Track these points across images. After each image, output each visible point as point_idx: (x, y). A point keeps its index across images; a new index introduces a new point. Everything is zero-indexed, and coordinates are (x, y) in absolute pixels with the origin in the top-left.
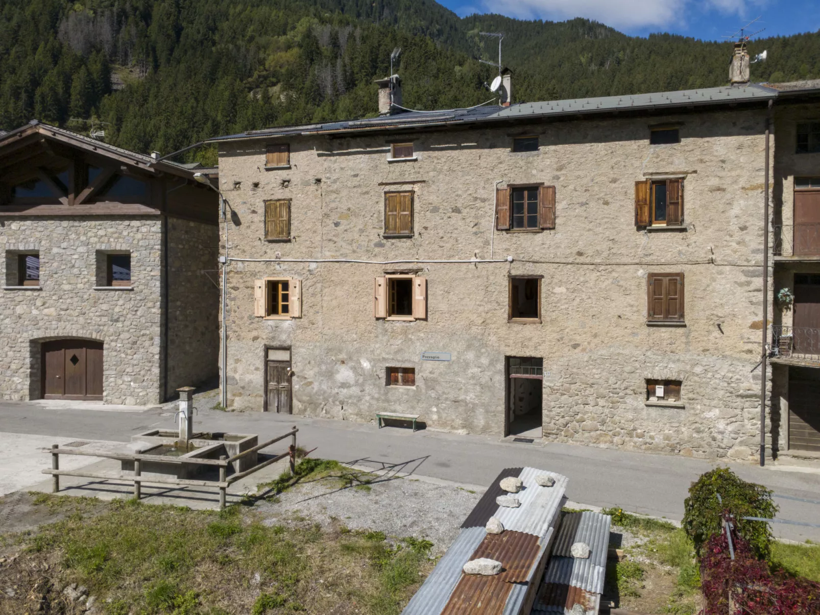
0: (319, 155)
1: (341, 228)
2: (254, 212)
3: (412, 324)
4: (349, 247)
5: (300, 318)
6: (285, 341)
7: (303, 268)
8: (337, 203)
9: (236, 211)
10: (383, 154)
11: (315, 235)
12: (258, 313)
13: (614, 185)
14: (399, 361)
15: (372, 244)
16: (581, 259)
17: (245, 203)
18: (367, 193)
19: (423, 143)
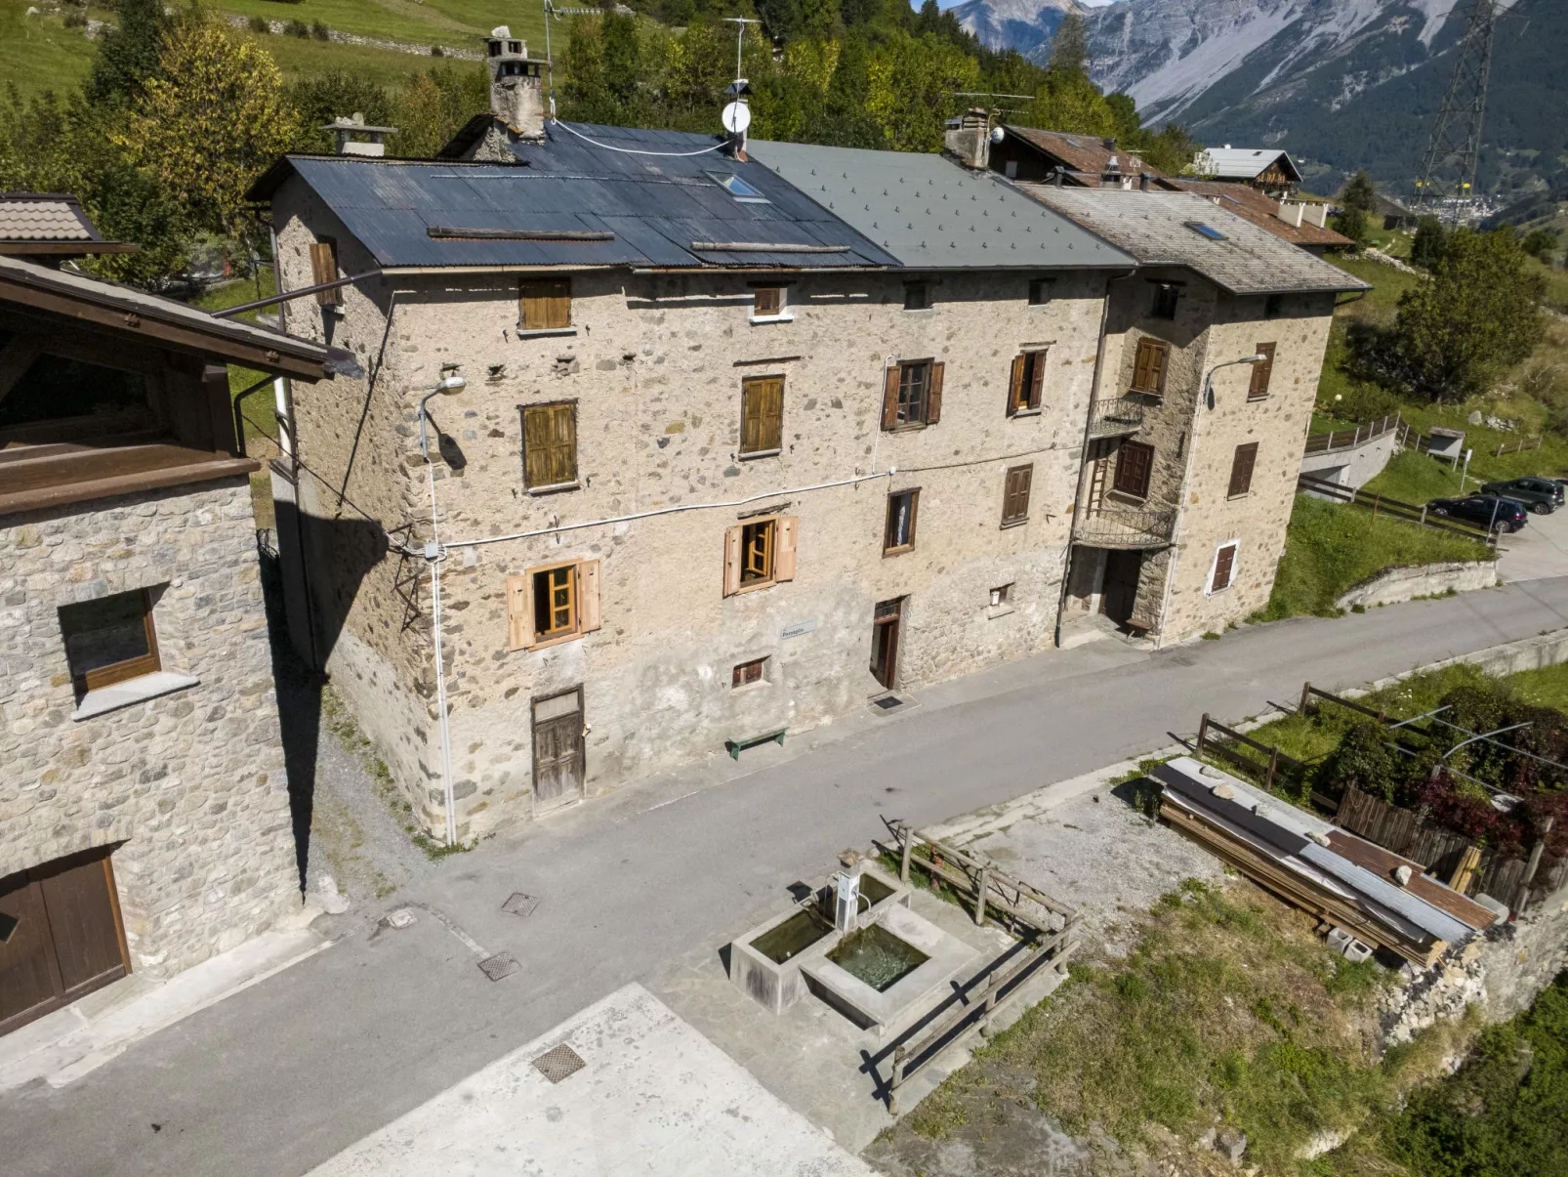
0: (632, 305)
1: (670, 450)
2: (496, 434)
4: (685, 483)
5: (597, 629)
6: (572, 679)
7: (603, 536)
8: (664, 402)
9: (452, 434)
10: (742, 308)
11: (624, 468)
12: (518, 643)
13: (995, 359)
14: (753, 652)
15: (720, 474)
16: (960, 459)
17: (473, 414)
18: (714, 380)
19: (801, 291)
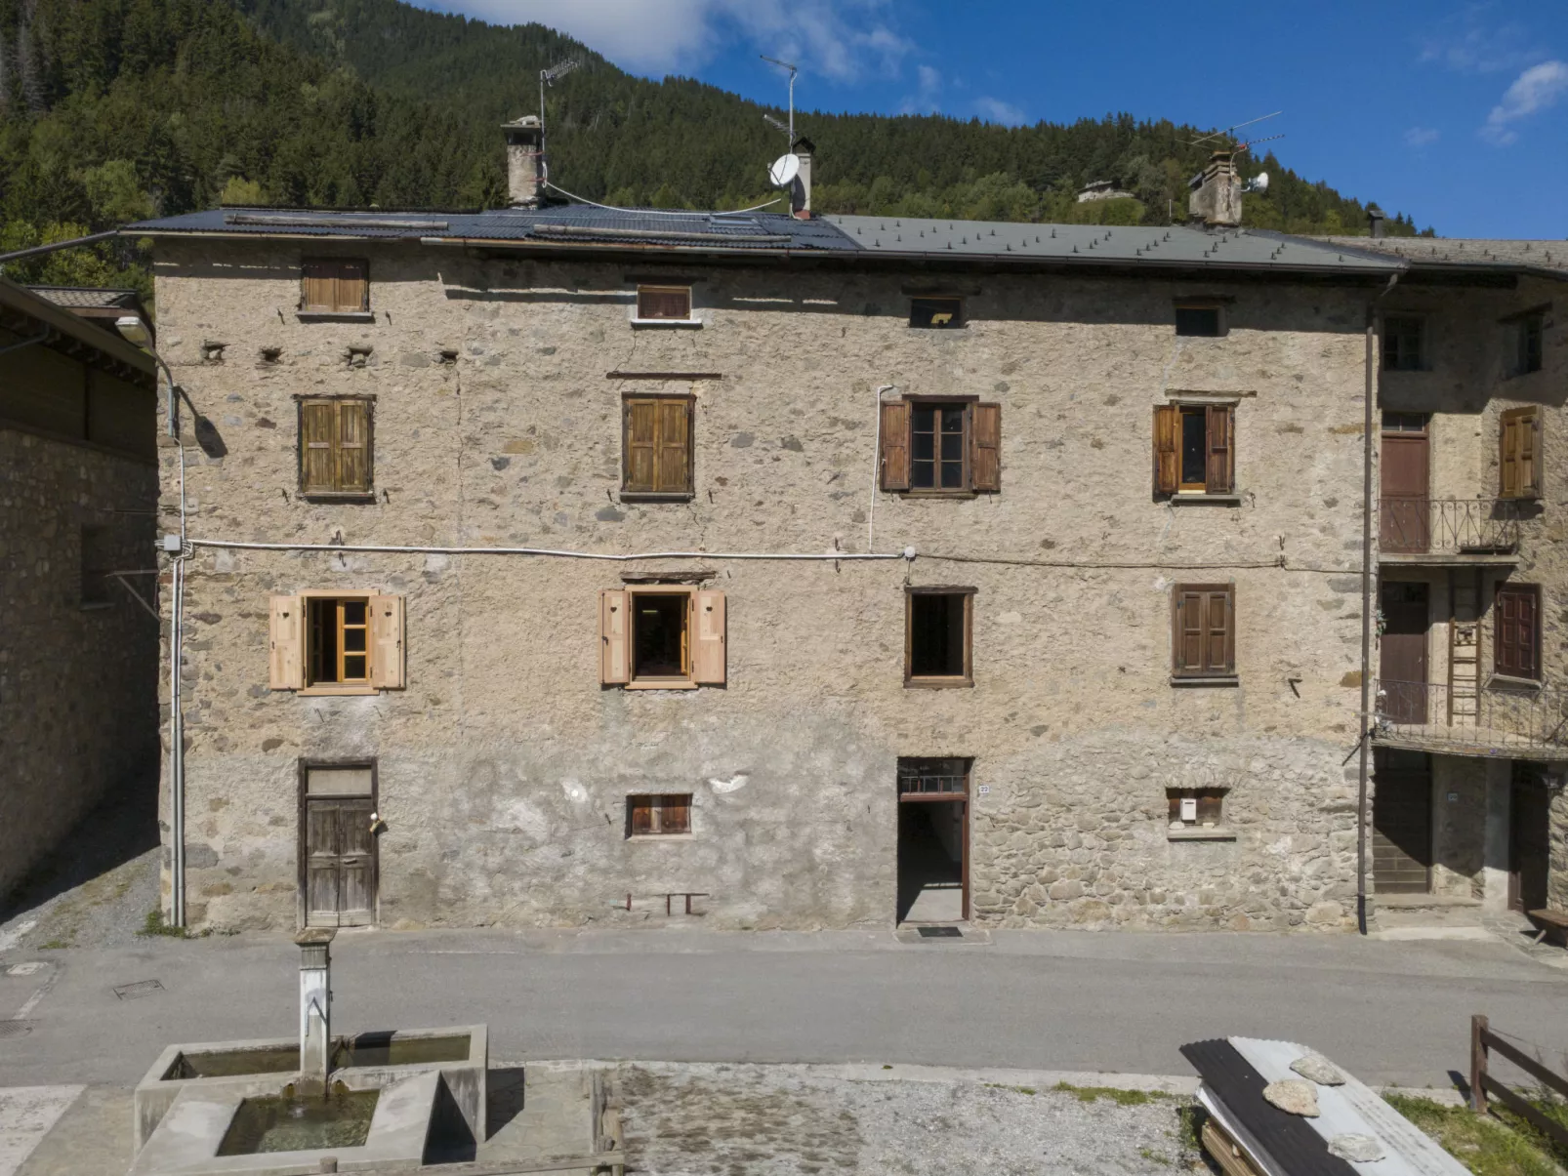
0: (451, 295)
1: (511, 473)
2: (265, 423)
3: (689, 695)
4: (535, 519)
5: (400, 689)
6: (358, 748)
7: (410, 568)
8: (500, 413)
9: (211, 418)
10: (619, 307)
11: (441, 487)
12: (280, 680)
13: (1112, 410)
14: (658, 781)
15: (591, 514)
16: (1051, 556)
17: (238, 399)
18: (578, 393)
19: (714, 290)
